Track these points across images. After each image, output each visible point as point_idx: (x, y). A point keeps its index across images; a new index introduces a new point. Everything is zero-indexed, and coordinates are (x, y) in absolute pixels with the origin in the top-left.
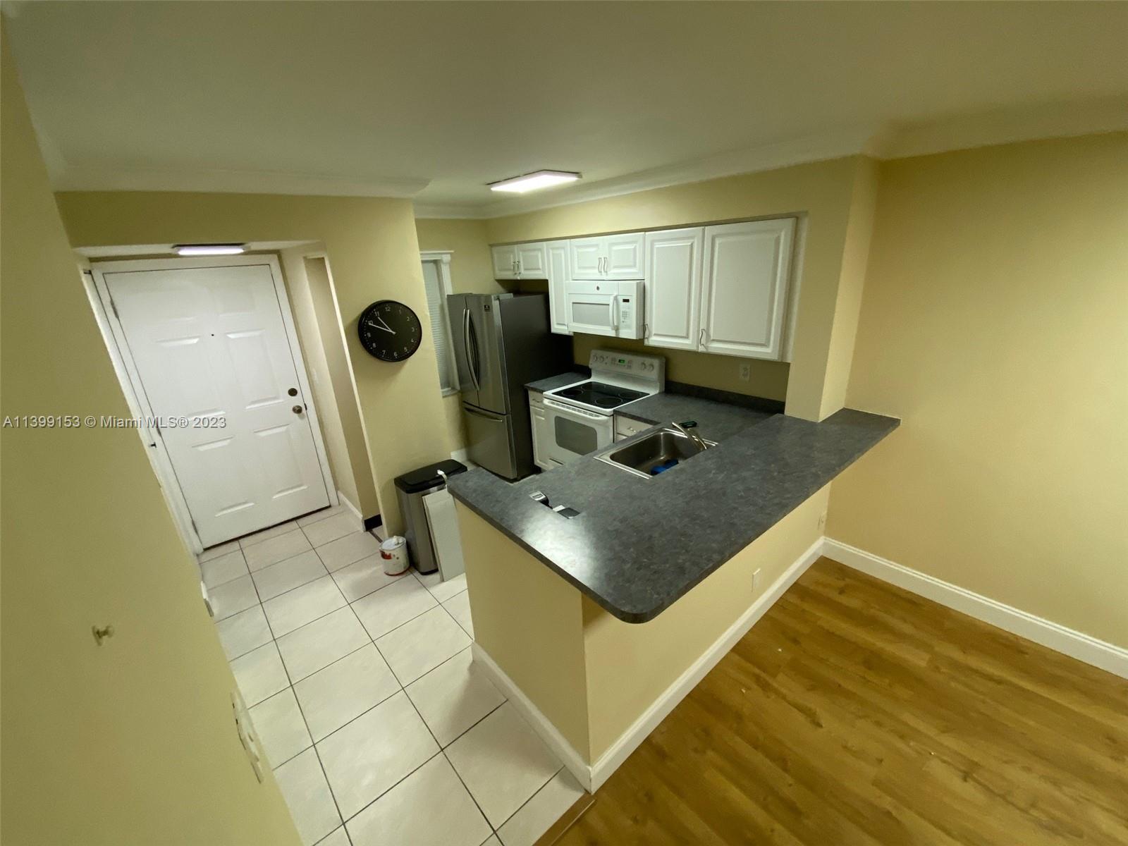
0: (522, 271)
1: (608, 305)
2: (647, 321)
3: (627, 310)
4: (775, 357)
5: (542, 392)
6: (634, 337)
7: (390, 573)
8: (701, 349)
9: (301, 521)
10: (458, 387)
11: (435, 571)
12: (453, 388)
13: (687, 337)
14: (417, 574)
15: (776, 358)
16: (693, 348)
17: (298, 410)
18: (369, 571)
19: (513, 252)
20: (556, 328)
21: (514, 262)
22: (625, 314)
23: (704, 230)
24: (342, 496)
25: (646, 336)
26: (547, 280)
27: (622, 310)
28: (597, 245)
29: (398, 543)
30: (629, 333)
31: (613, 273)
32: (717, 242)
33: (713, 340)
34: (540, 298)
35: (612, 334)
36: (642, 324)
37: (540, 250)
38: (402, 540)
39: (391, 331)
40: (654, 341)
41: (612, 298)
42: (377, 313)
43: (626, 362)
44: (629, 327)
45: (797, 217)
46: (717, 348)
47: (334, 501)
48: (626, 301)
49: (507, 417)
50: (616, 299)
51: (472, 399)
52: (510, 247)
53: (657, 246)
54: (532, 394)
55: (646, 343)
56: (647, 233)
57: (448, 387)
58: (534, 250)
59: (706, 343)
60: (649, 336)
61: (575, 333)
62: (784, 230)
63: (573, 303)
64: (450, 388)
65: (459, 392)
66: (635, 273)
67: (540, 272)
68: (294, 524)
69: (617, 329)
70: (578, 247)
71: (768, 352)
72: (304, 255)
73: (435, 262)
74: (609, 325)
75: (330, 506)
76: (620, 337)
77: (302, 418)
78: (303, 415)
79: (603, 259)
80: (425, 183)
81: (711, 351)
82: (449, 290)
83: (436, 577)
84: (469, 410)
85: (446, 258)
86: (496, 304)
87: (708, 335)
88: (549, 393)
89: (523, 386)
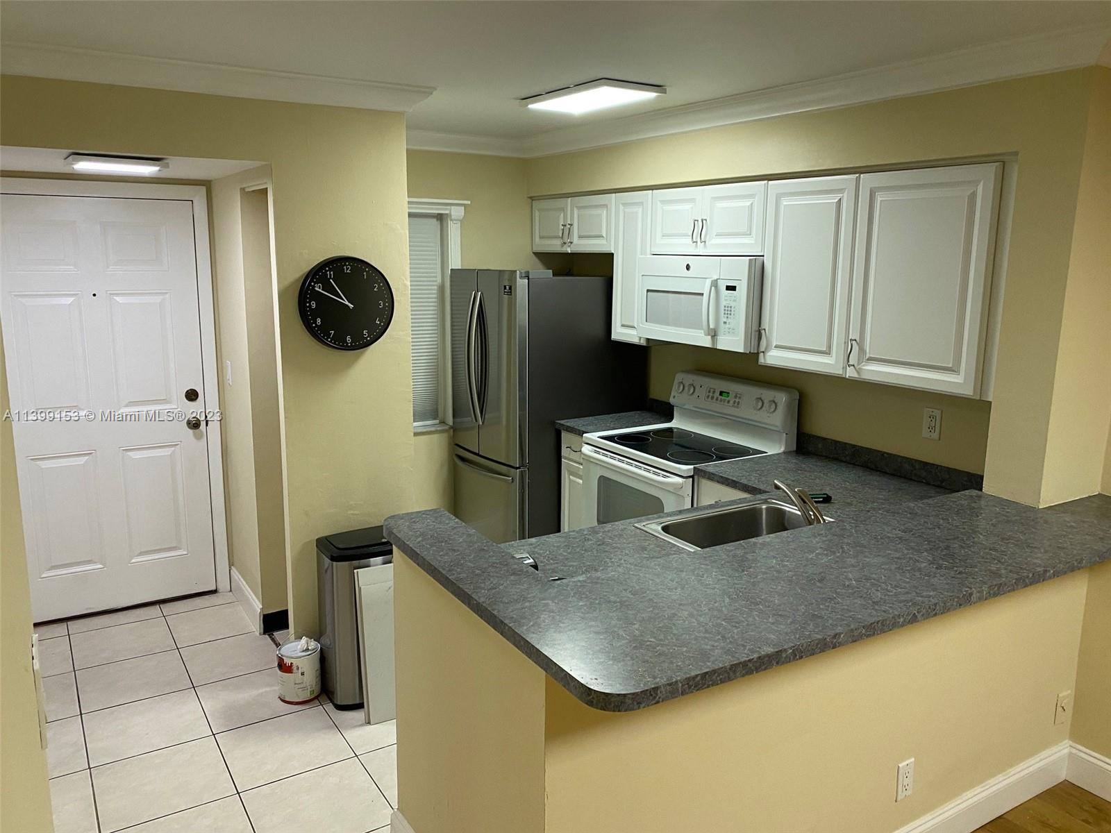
0: (575, 240)
1: (702, 294)
2: (765, 324)
3: (733, 304)
4: (968, 391)
5: (581, 433)
6: (740, 349)
7: (287, 699)
8: (851, 373)
9: (167, 608)
10: (450, 421)
11: (360, 706)
12: (443, 422)
13: (827, 353)
14: (330, 707)
15: (971, 393)
16: (838, 371)
17: (194, 425)
18: (254, 692)
19: (563, 209)
20: (620, 333)
21: (564, 226)
22: (729, 311)
23: (858, 180)
24: (236, 574)
25: (762, 349)
26: (613, 254)
27: (723, 303)
28: (692, 200)
29: (307, 650)
30: (733, 341)
31: (716, 244)
32: (879, 198)
33: (870, 359)
34: (597, 282)
35: (706, 342)
36: (755, 327)
37: (606, 206)
38: (313, 644)
39: (347, 303)
40: (774, 357)
41: (708, 283)
42: (330, 274)
43: (732, 395)
44: (732, 331)
45: (1002, 162)
46: (876, 372)
47: (224, 585)
48: (732, 288)
49: (522, 474)
50: (715, 284)
51: (470, 441)
52: (559, 203)
53: (785, 203)
54: (566, 437)
55: (762, 360)
56: (770, 182)
57: (435, 419)
58: (596, 206)
59: (859, 364)
60: (767, 348)
61: (648, 340)
62: (982, 182)
63: (648, 291)
64: (437, 421)
65: (451, 427)
66: (749, 245)
67: (603, 241)
68: (155, 610)
69: (714, 334)
70: (663, 202)
71: (957, 382)
72: (243, 186)
73: (440, 218)
74: (700, 328)
75: (215, 592)
76: (718, 348)
77: (199, 437)
78: (202, 432)
79: (700, 222)
80: (427, 91)
81: (866, 376)
82: (455, 262)
83: (358, 715)
84: (463, 459)
85: (457, 212)
86: (522, 284)
87: (862, 350)
88: (593, 436)
89: (554, 423)
